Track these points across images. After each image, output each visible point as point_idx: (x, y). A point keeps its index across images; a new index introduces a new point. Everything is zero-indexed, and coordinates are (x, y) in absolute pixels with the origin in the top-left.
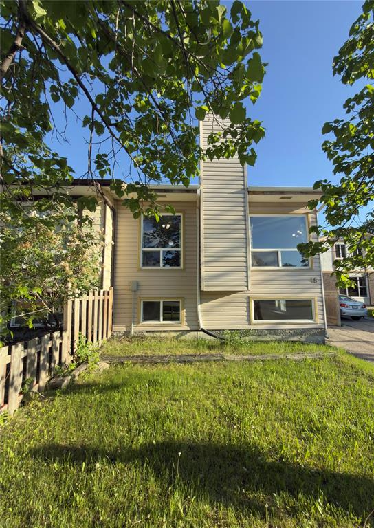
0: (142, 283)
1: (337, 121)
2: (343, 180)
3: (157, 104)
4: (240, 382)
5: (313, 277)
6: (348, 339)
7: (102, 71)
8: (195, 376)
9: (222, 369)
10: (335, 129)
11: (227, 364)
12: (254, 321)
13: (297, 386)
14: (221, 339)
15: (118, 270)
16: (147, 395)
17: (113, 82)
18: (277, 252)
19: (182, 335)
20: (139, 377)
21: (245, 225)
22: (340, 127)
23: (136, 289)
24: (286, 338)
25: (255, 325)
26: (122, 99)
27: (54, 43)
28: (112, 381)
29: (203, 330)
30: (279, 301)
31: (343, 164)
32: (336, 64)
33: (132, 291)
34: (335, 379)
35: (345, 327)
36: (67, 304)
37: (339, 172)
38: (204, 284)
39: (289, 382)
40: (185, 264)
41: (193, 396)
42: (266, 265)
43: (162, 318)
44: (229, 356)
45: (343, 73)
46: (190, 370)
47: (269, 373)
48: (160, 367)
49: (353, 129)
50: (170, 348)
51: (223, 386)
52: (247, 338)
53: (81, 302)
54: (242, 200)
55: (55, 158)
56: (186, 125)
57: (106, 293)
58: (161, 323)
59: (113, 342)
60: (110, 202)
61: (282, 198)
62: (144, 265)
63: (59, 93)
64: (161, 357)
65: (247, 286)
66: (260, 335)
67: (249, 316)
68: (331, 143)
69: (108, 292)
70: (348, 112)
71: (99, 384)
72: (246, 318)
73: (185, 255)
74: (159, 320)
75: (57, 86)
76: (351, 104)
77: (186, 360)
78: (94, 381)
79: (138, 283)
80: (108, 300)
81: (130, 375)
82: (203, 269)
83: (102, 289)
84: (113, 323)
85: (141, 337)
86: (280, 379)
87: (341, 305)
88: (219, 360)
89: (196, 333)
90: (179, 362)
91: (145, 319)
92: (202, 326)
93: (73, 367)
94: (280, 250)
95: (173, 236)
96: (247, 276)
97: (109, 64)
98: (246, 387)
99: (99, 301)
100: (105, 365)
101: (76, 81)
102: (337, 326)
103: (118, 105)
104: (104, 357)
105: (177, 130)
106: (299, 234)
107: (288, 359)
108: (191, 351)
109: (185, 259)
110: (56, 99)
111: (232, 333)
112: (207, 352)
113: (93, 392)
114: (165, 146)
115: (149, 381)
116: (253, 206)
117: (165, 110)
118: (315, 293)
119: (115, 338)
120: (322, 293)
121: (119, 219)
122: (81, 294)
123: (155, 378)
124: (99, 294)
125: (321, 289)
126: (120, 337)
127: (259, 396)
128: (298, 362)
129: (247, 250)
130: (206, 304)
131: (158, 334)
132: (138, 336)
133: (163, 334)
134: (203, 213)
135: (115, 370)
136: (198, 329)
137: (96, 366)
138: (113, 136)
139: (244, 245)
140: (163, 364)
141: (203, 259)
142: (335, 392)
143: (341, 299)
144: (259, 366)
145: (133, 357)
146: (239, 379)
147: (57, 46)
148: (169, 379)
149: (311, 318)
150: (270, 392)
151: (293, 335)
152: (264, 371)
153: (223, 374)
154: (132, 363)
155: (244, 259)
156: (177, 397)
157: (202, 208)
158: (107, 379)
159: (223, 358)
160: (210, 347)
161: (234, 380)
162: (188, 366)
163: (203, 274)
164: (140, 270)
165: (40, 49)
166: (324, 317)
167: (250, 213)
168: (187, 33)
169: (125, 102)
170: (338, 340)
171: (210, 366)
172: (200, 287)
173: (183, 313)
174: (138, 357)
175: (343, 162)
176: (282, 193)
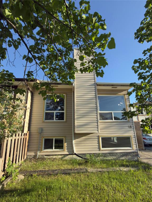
0: (44, 129)
1: (140, 59)
2: (142, 82)
3: (57, 49)
4: (97, 186)
5: (130, 125)
6: (149, 157)
7: (33, 35)
8: (72, 183)
9: (86, 178)
10: (139, 62)
11: (89, 174)
12: (102, 149)
13: (128, 188)
14: (85, 159)
15: (32, 122)
16: (45, 196)
17: (38, 40)
18: (112, 113)
19: (64, 157)
20: (41, 184)
21: (96, 100)
22: (141, 61)
23: (41, 132)
24: (118, 158)
25: (102, 150)
26: (41, 47)
27: (13, 25)
28: (25, 187)
29: (75, 154)
30: (113, 138)
31: (142, 76)
32: (136, 35)
33: (39, 133)
34: (147, 182)
35: (147, 150)
36: (4, 141)
37: (141, 79)
38: (76, 129)
39: (123, 185)
40: (66, 119)
41: (72, 196)
42: (107, 119)
43: (54, 148)
44: (90, 169)
45: (139, 39)
46: (69, 179)
47: (112, 180)
48: (53, 177)
49: (147, 62)
50: (58, 165)
51: (88, 189)
52: (99, 158)
53: (11, 140)
54: (94, 88)
55: (7, 73)
56: (70, 58)
57: (25, 135)
58: (54, 151)
59: (27, 162)
60: (30, 89)
61: (112, 88)
62: (46, 119)
63: (12, 43)
64: (53, 171)
65: (98, 130)
66: (105, 156)
67: (99, 146)
68: (136, 67)
69: (26, 134)
70: (145, 55)
71: (18, 189)
72: (97, 147)
73: (66, 115)
74: (52, 149)
75: (11, 40)
76: (146, 52)
77: (67, 172)
78: (15, 187)
79: (42, 129)
80: (26, 138)
81: (36, 183)
82: (76, 122)
83: (23, 132)
84: (28, 151)
85: (42, 159)
86: (118, 183)
87: (143, 138)
88: (84, 172)
89: (72, 156)
90: (63, 174)
91: (45, 148)
92: (75, 152)
93: (3, 179)
94: (113, 112)
95: (60, 104)
96: (98, 125)
97: (37, 33)
98: (101, 189)
99: (21, 139)
100: (22, 177)
101: (21, 39)
102: (143, 150)
103: (39, 49)
104: (21, 172)
105: (66, 60)
106: (121, 104)
107: (121, 171)
108: (70, 167)
109: (66, 117)
110: (10, 46)
111: (90, 156)
112: (78, 167)
113: (14, 195)
114: (60, 66)
115: (47, 187)
116: (99, 91)
117: (60, 51)
118: (131, 134)
119: (29, 159)
120: (134, 133)
121: (34, 97)
122: (12, 136)
123: (50, 184)
124: (21, 136)
125: (134, 131)
126: (31, 159)
127: (108, 195)
128: (127, 172)
129: (97, 112)
130: (77, 140)
131: (52, 156)
132: (41, 158)
133: (54, 157)
134: (75, 94)
135: (28, 180)
136: (73, 154)
137: (16, 177)
138: (37, 63)
139: (95, 110)
140: (54, 175)
141: (76, 117)
142: (148, 191)
143: (143, 136)
144: (106, 175)
145: (38, 171)
146: (96, 184)
147: (15, 27)
148: (58, 185)
149: (130, 147)
150: (114, 192)
151: (122, 156)
152: (109, 178)
153: (87, 181)
154: (37, 175)
155: (96, 117)
156: (62, 197)
157: (75, 92)
158: (23, 186)
159: (87, 171)
160: (80, 164)
161: (93, 185)
162: (68, 176)
163: (76, 124)
164: (44, 122)
165: (6, 26)
166: (137, 146)
167: (98, 94)
168: (73, 22)
169: (43, 48)
170: (145, 158)
171: (80, 176)
172: (74, 130)
173: (65, 145)
174: (40, 171)
175: (142, 75)
176: (112, 85)
